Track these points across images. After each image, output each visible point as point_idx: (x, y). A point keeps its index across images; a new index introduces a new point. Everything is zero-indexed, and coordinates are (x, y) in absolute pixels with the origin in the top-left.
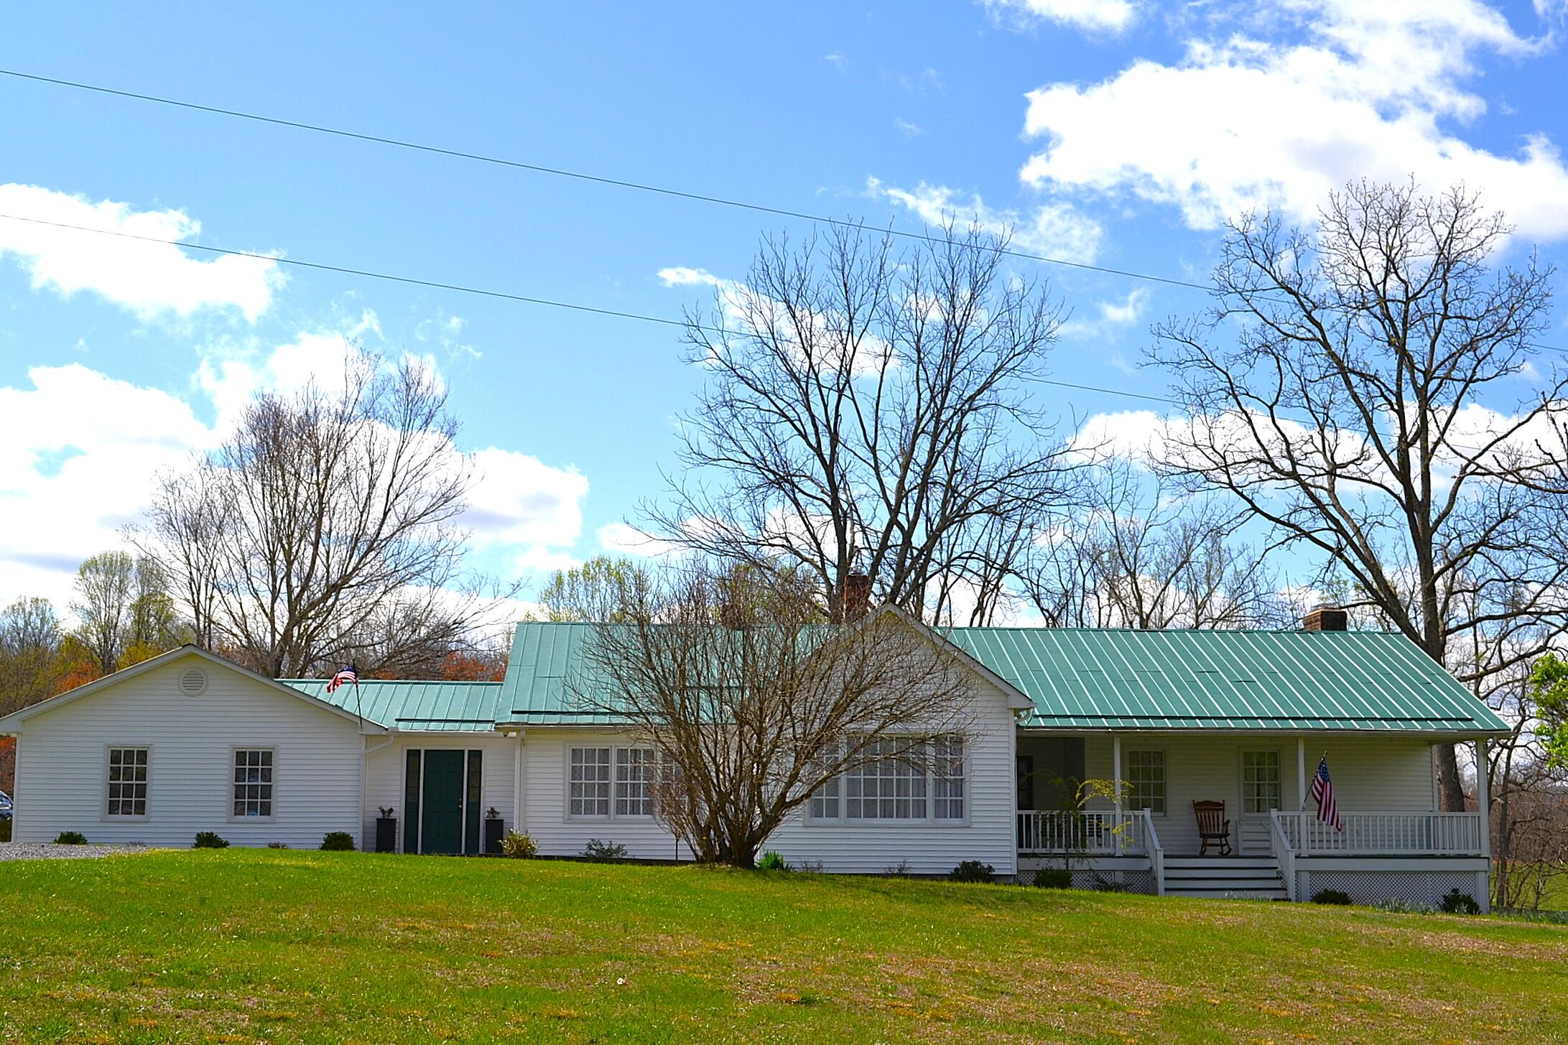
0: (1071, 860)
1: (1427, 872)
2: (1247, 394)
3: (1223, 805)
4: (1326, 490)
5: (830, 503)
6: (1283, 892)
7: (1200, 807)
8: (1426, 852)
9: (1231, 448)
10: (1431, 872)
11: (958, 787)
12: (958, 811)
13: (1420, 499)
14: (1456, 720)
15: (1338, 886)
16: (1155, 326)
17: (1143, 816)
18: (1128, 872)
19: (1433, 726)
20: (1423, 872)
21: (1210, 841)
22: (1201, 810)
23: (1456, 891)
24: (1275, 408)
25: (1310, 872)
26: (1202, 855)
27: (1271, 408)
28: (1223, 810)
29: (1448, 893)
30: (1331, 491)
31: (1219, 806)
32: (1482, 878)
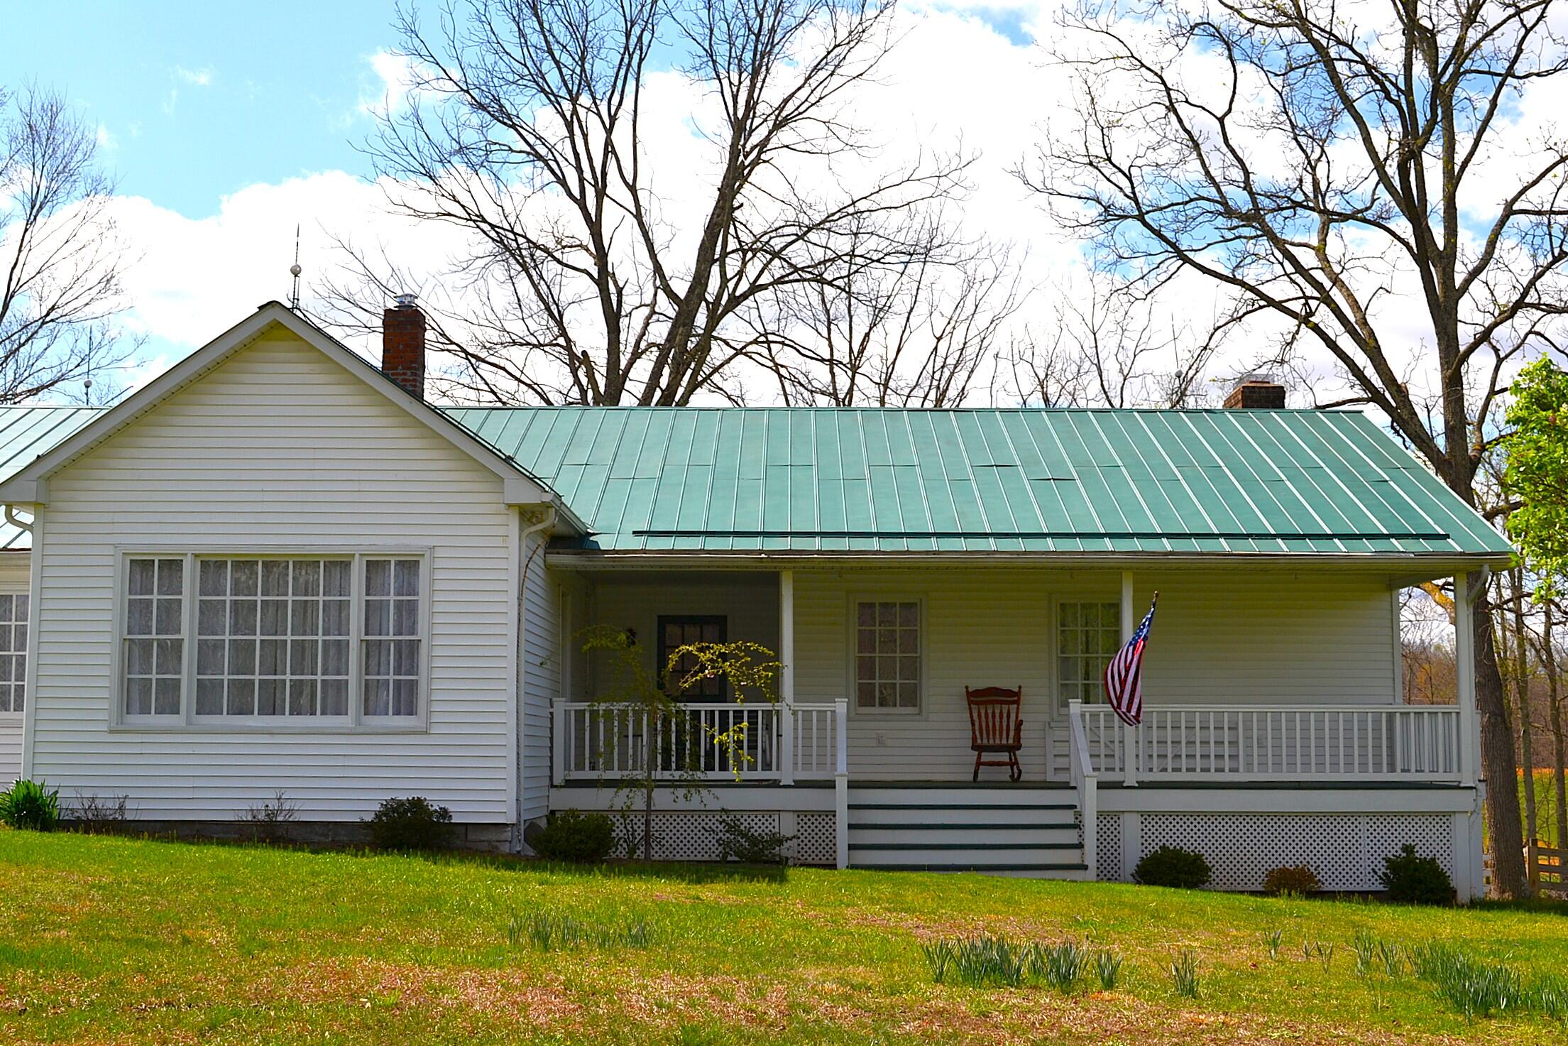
0: (657, 793)
1: (1360, 814)
2: (1187, 101)
3: (1018, 694)
4: (1313, 248)
5: (596, 276)
6: (1078, 852)
7: (978, 697)
8: (1386, 776)
9: (1139, 162)
10: (1367, 814)
11: (409, 654)
12: (406, 700)
13: (1441, 247)
14: (1417, 536)
15: (1188, 840)
16: (1059, 13)
17: (833, 712)
18: (805, 813)
19: (1368, 548)
20: (1353, 814)
21: (986, 757)
22: (976, 703)
23: (1408, 849)
24: (1226, 121)
25: (1142, 814)
26: (975, 784)
27: (1221, 120)
28: (1017, 702)
29: (1396, 851)
30: (1321, 251)
31: (1011, 697)
32: (1460, 823)
